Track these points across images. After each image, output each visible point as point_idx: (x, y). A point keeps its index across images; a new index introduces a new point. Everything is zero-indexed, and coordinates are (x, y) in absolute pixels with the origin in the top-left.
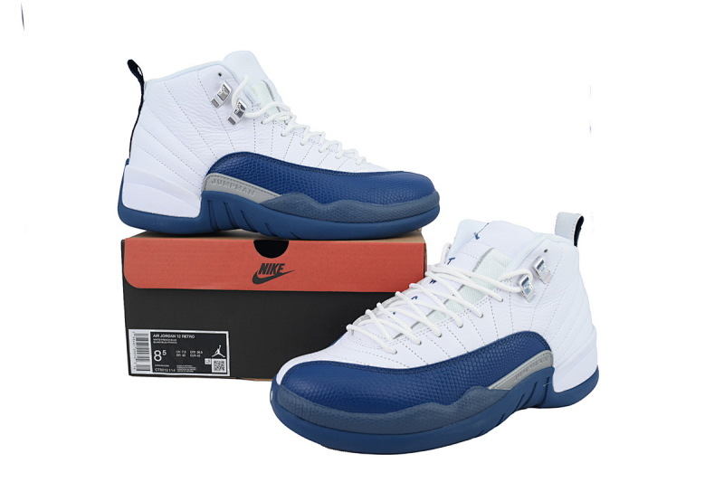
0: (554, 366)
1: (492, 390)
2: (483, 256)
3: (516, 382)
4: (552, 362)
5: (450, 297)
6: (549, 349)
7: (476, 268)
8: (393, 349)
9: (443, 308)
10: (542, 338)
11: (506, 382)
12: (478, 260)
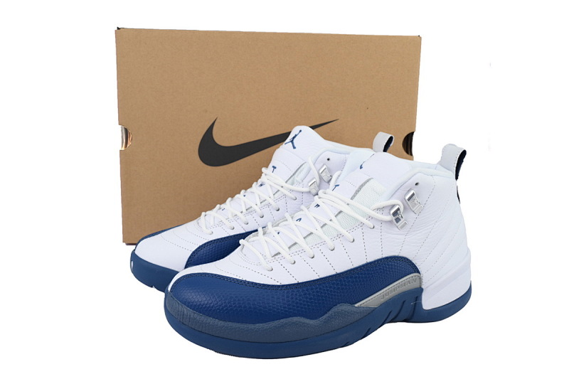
0: (423, 287)
1: (358, 307)
2: (362, 186)
3: (383, 301)
4: (421, 283)
5: (328, 222)
6: (418, 272)
7: (354, 196)
8: (269, 267)
9: (320, 232)
10: (411, 262)
11: (373, 301)
12: (357, 188)
